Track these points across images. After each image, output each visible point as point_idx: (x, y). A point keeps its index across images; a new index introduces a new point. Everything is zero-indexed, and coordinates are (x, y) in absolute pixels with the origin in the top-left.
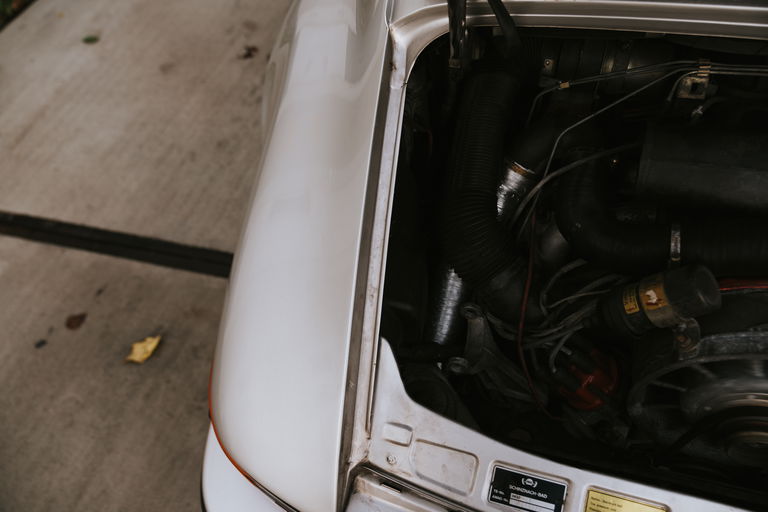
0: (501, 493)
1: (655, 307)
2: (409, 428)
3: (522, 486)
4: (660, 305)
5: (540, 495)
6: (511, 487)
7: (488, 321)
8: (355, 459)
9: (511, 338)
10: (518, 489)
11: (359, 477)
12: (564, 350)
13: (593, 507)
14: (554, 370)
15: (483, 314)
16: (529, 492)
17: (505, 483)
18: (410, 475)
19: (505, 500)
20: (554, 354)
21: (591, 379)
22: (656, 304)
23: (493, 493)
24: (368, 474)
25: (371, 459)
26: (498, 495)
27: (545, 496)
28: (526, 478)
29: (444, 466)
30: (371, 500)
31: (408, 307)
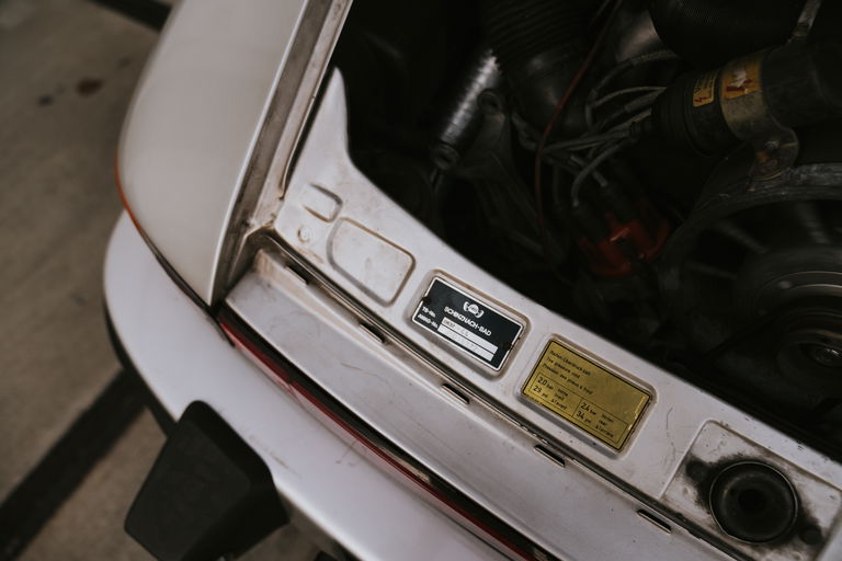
0: (432, 314)
1: (739, 94)
2: (339, 201)
3: (461, 312)
4: (746, 91)
5: (482, 329)
6: (447, 309)
7: (512, 123)
8: (256, 224)
9: (532, 146)
10: (456, 314)
11: (261, 251)
12: (597, 175)
13: (549, 364)
14: (576, 203)
15: (508, 111)
16: (469, 322)
17: (440, 299)
18: (321, 261)
19: (434, 324)
22: (741, 89)
23: (421, 312)
24: (274, 252)
25: (278, 227)
26: (427, 315)
27: (488, 333)
28: (472, 302)
29: (368, 260)
30: (269, 286)
31: (395, 53)
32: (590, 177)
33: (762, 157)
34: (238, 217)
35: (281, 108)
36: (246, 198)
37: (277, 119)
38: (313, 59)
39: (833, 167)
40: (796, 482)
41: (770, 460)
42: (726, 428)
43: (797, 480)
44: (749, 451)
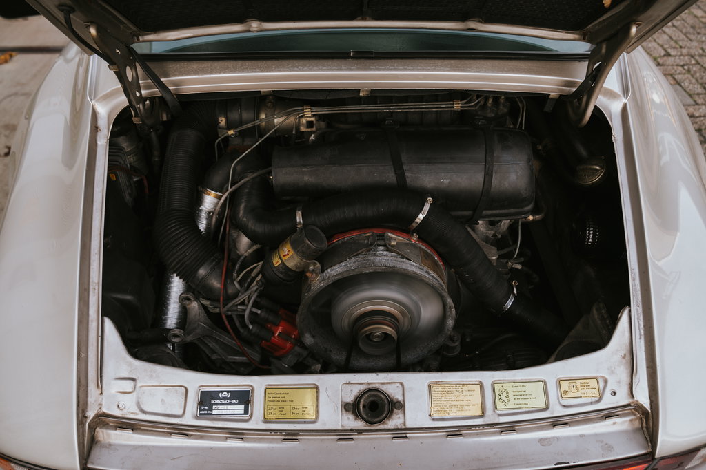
0: (206, 408)
1: (288, 256)
2: (134, 380)
3: (220, 399)
4: (290, 255)
5: (233, 401)
6: (213, 402)
7: (202, 304)
8: (91, 414)
9: (217, 310)
10: (218, 401)
11: (97, 429)
12: (254, 310)
13: (270, 399)
14: (251, 327)
15: (197, 299)
16: (226, 402)
17: (207, 399)
18: (137, 414)
19: (209, 412)
20: (247, 314)
21: (280, 330)
22: (288, 254)
23: (200, 410)
24: (105, 425)
25: (105, 410)
26: (204, 410)
27: (236, 401)
28: (222, 392)
29: (162, 400)
30: (110, 445)
31: (129, 297)
32: (251, 312)
33: (309, 275)
34: (80, 415)
35: (83, 349)
36: (81, 403)
37: (83, 355)
38: (90, 318)
39: (334, 267)
40: (383, 389)
41: (371, 386)
42: (349, 383)
43: (383, 388)
44: (363, 388)
